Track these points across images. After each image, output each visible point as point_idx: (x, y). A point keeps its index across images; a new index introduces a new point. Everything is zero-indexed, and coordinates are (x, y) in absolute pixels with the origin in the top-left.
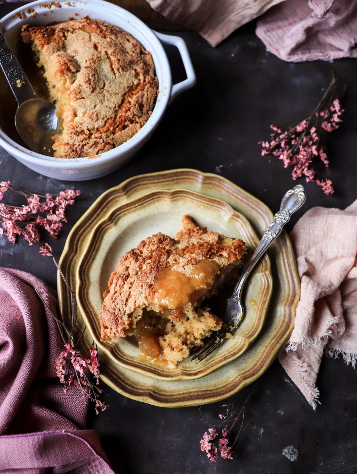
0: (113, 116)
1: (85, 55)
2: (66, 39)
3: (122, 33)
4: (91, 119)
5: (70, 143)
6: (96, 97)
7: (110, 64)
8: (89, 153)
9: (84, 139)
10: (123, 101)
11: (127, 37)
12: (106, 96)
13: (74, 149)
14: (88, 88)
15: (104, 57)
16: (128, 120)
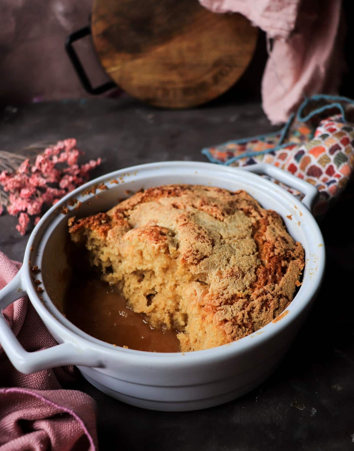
0: (259, 263)
1: (170, 218)
2: (129, 219)
4: (235, 277)
5: (228, 318)
6: (222, 249)
7: (208, 214)
8: (262, 321)
9: (244, 305)
10: (257, 243)
11: (203, 188)
12: (232, 246)
13: (240, 323)
14: (204, 242)
15: (195, 211)
16: (282, 260)
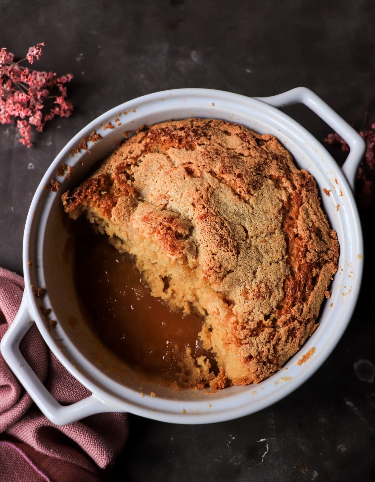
0: (288, 272)
1: (183, 196)
2: (133, 180)
3: (210, 126)
4: (261, 298)
5: (253, 354)
6: (247, 258)
7: (230, 189)
8: (287, 352)
9: (270, 336)
10: (287, 239)
11: (222, 128)
12: (259, 248)
13: (265, 360)
14: (228, 251)
15: (215, 183)
16: (314, 267)
